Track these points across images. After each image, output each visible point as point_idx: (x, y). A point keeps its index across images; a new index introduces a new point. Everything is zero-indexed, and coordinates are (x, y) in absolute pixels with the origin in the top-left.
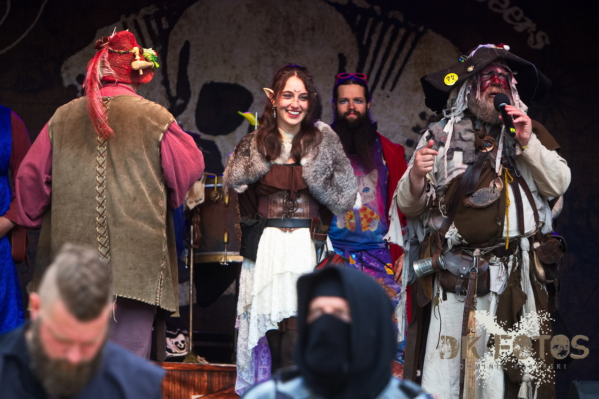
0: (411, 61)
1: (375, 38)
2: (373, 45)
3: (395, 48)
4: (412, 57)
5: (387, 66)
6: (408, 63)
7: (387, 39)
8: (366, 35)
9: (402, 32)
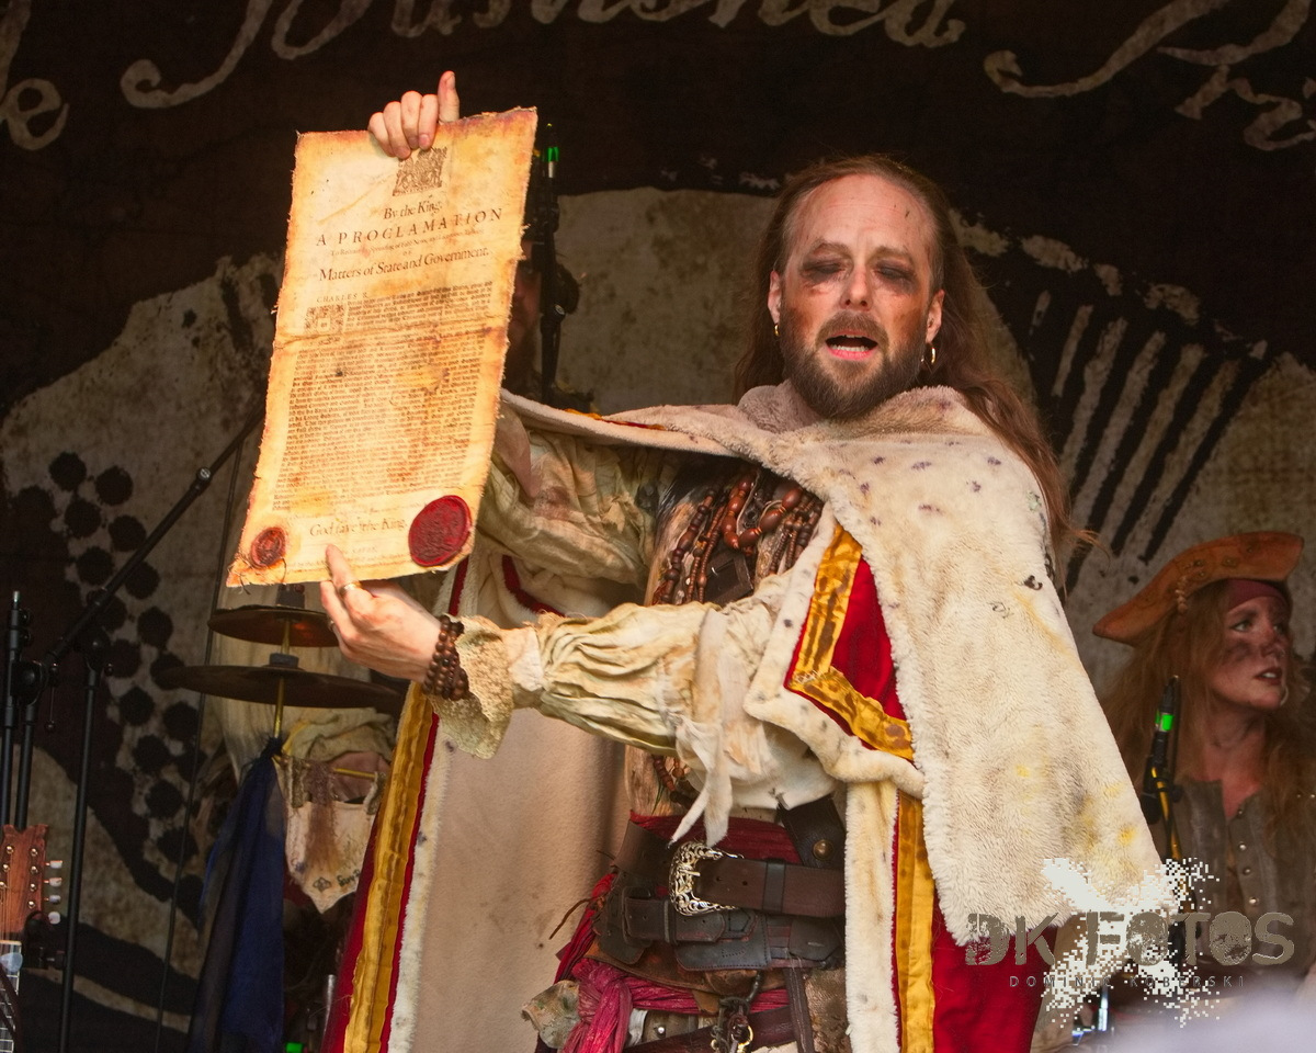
0: (1220, 460)
1: (1096, 375)
2: (1089, 399)
3: (1164, 414)
4: (1223, 444)
5: (1135, 474)
6: (1209, 466)
7: (1137, 379)
8: (1066, 364)
9: (1192, 357)
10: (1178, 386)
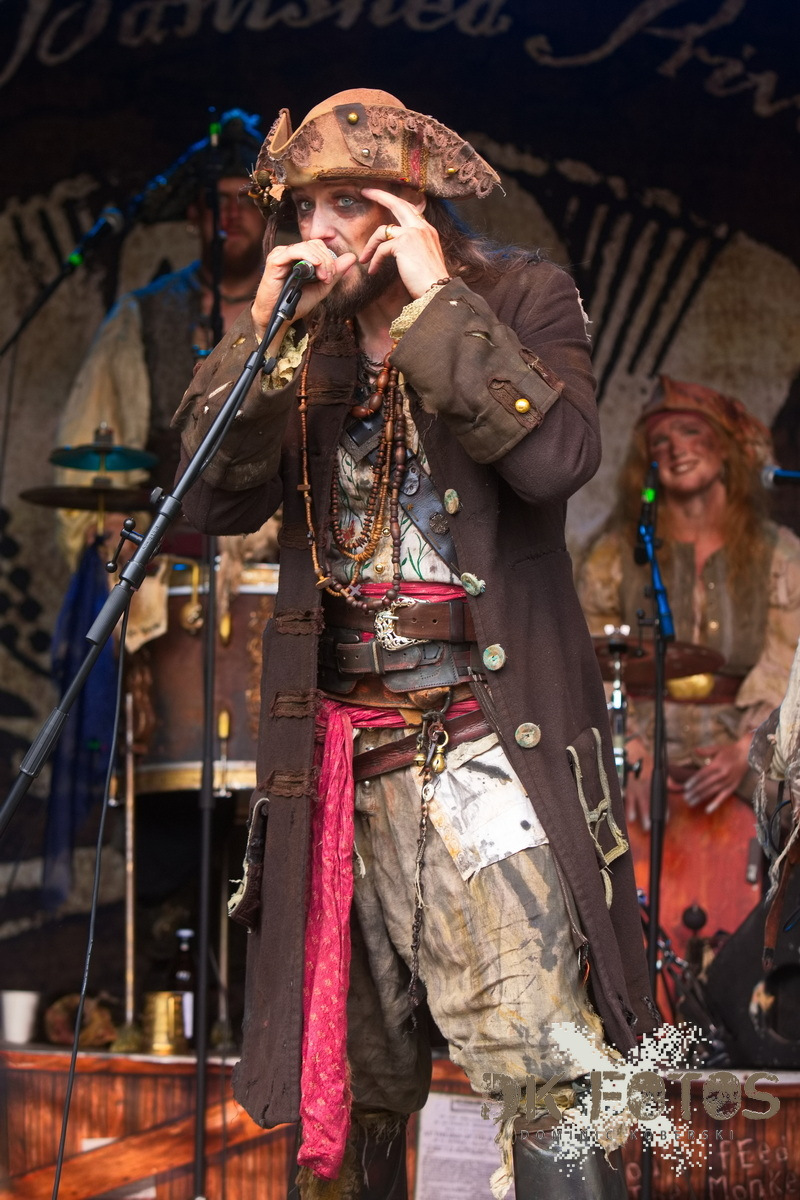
1: (612, 253)
2: (608, 270)
3: (659, 277)
4: (701, 296)
5: (641, 318)
6: (692, 311)
7: (640, 254)
8: (591, 247)
9: (676, 238)
10: (667, 258)
